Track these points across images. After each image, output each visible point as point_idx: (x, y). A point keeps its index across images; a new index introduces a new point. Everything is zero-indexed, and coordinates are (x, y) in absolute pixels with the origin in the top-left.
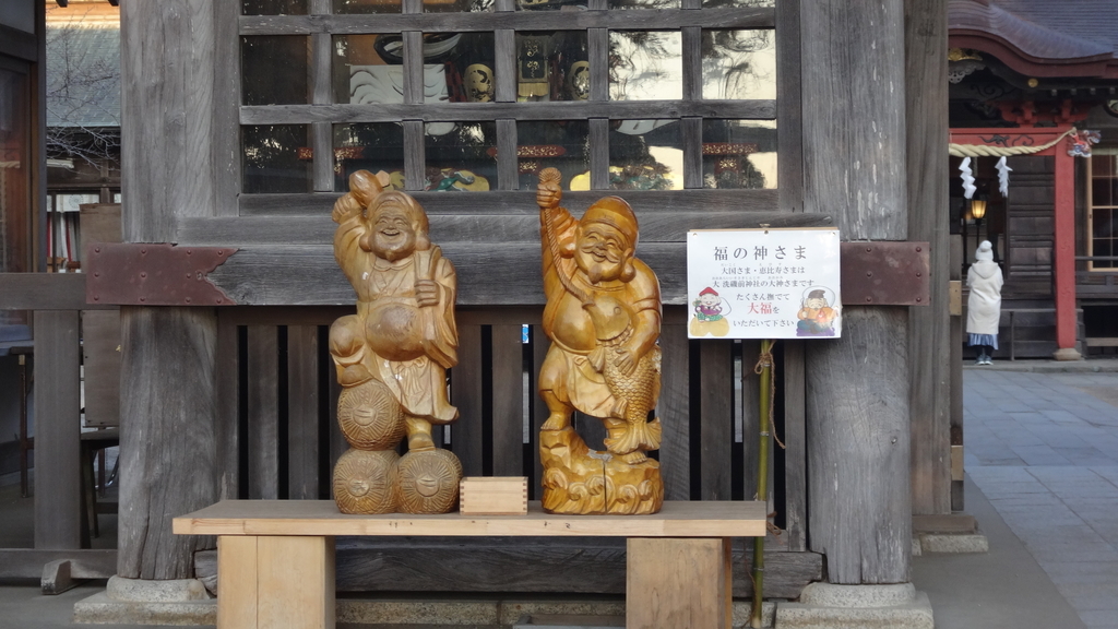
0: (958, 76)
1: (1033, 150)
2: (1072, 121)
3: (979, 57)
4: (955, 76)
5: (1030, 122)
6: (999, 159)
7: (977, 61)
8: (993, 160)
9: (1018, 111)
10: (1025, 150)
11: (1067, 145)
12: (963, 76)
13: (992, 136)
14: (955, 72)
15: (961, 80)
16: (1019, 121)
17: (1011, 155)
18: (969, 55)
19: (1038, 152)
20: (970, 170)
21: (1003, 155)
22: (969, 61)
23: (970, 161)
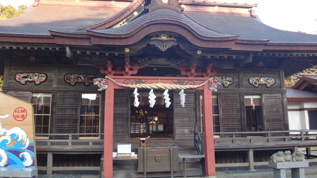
0: (165, 48)
1: (195, 86)
2: (211, 75)
3: (174, 39)
4: (163, 48)
5: (193, 75)
6: (181, 90)
7: (174, 41)
8: (178, 91)
9: (188, 70)
10: (192, 86)
11: (209, 85)
12: (167, 48)
13: (177, 81)
14: (163, 46)
15: (166, 50)
16: (189, 74)
17: (185, 89)
18: (170, 38)
19: (197, 88)
20: (168, 95)
21: (182, 89)
22: (170, 40)
23: (168, 91)
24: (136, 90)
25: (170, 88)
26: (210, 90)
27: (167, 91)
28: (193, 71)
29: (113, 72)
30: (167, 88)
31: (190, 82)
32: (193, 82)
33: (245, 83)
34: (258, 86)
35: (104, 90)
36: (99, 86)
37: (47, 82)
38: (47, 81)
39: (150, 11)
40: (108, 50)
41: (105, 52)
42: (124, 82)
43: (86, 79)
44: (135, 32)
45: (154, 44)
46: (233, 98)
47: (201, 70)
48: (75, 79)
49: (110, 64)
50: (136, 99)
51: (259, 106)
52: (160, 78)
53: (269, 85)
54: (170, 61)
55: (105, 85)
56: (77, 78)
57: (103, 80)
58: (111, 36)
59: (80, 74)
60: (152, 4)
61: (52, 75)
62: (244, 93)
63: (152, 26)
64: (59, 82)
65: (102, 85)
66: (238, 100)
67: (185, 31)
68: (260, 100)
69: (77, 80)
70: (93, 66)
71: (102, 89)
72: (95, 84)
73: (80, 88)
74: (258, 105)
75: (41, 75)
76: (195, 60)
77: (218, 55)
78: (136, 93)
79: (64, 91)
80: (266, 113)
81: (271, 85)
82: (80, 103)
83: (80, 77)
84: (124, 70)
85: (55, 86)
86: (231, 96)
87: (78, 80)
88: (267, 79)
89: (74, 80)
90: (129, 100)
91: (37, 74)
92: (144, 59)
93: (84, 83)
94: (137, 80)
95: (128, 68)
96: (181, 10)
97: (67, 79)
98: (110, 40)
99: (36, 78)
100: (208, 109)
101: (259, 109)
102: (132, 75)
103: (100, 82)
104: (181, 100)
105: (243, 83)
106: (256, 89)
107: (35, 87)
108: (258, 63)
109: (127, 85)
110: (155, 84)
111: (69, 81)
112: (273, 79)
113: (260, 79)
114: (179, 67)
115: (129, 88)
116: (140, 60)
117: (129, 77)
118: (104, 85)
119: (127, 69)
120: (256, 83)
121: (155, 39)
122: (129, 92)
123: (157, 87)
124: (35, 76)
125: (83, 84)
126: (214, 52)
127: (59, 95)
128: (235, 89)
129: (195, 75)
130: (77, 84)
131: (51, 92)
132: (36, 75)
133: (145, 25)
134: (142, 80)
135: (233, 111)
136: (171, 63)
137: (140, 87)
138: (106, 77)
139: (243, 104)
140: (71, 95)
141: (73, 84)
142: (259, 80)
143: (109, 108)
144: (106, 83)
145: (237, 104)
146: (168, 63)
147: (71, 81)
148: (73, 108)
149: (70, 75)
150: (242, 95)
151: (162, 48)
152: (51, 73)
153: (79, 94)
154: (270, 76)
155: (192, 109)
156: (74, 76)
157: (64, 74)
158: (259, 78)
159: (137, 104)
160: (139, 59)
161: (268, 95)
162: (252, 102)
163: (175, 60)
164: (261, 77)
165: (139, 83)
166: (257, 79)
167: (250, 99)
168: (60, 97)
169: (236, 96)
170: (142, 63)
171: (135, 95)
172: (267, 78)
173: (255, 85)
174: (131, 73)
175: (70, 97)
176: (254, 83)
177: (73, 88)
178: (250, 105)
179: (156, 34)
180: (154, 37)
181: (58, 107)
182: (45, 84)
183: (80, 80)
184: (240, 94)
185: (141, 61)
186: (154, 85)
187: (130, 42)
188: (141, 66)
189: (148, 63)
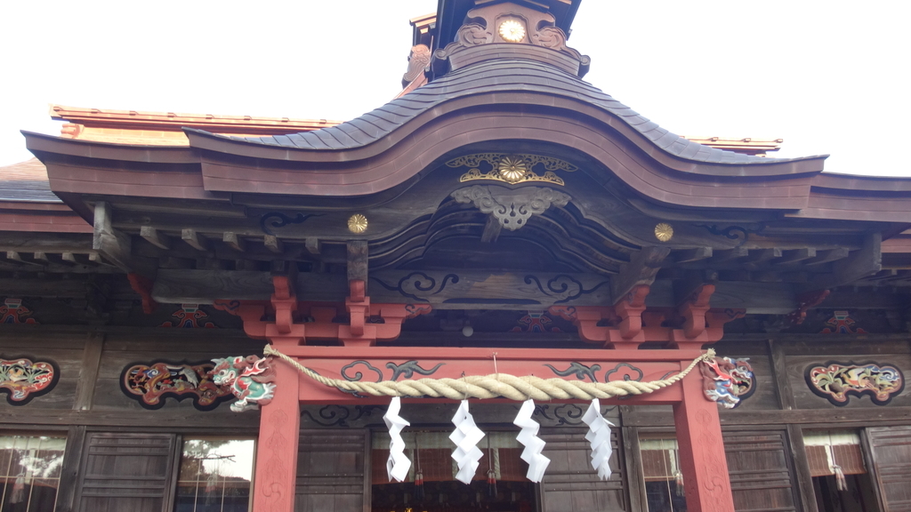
0: (518, 215)
1: (648, 386)
2: (704, 338)
3: (556, 178)
4: (511, 217)
5: (635, 339)
6: (589, 402)
7: (555, 188)
8: (577, 404)
9: (610, 320)
10: (635, 386)
11: (703, 380)
12: (529, 215)
13: (568, 364)
14: (512, 207)
15: (524, 223)
16: (614, 336)
17: (607, 396)
18: (540, 174)
19: (656, 392)
20: (536, 425)
21: (594, 397)
22: (540, 185)
23: (534, 408)
24: (395, 405)
25: (543, 396)
26: (708, 399)
27: (528, 408)
28: (635, 321)
29: (300, 331)
30: (527, 396)
31: (625, 368)
32: (636, 369)
33: (798, 388)
34: (844, 400)
35: (255, 408)
36: (236, 390)
37: (57, 394)
38: (56, 389)
39: (454, 67)
40: (275, 225)
41: (261, 234)
42: (343, 373)
43: (203, 381)
44: (391, 142)
45: (473, 199)
46: (760, 447)
47: (663, 319)
48: (162, 381)
49: (286, 294)
50: (397, 446)
51: (860, 475)
52: (495, 352)
53: (883, 395)
54: (534, 285)
55: (260, 383)
56: (171, 378)
57: (252, 364)
58: (287, 157)
59: (185, 362)
60: (462, 43)
61: (77, 367)
62: (800, 427)
63: (464, 117)
64: (100, 393)
65: (248, 382)
66: (782, 455)
67: (602, 139)
68: (861, 451)
69: (169, 386)
70: (216, 307)
71: (249, 403)
72: (218, 380)
73: (181, 415)
74: (855, 471)
75: (34, 368)
76: (645, 269)
77: (742, 244)
78: (395, 419)
79: (114, 429)
80: (888, 499)
81: (892, 395)
82: (174, 478)
83: (181, 373)
84: (344, 318)
85: (84, 408)
86: (753, 439)
87: (173, 384)
88: (872, 374)
89: (158, 387)
90: (367, 462)
91: (21, 362)
92: (427, 278)
93: (195, 397)
94: (398, 362)
95: (363, 310)
96: (578, 64)
97: (132, 383)
98: (286, 174)
99: (15, 377)
100: (711, 486)
101: (862, 484)
102: (379, 342)
103: (240, 372)
104: (593, 447)
105: (791, 389)
106: (842, 411)
107: (8, 411)
108: (833, 315)
109: (355, 385)
110: (478, 378)
111: (138, 391)
112: (894, 371)
113: (846, 372)
114: (571, 310)
115: (367, 395)
116: (413, 280)
117: (364, 349)
118: (258, 387)
119: (357, 316)
120: (836, 386)
121: (478, 178)
122: (366, 431)
123: (488, 389)
124: (12, 370)
125: (192, 400)
126: (726, 232)
127: (94, 442)
128: (767, 411)
129: (642, 338)
130: (168, 400)
131: (65, 433)
132: (17, 368)
133: (437, 113)
134: (420, 362)
135: (768, 499)
136: (539, 293)
137: (414, 392)
138: (268, 349)
139: (803, 468)
140: (141, 443)
141: (154, 400)
142: (845, 376)
143: (275, 487)
144: (267, 377)
145: (780, 470)
146: (529, 291)
147: (145, 391)
148: (143, 498)
149: (145, 368)
150: (791, 436)
151: (507, 216)
152: (75, 358)
153: (175, 441)
154: (880, 362)
155: (613, 493)
156: (161, 370)
157: (123, 363)
158: (845, 369)
159: (400, 467)
160: (408, 277)
161: (886, 431)
162: (830, 462)
163: (555, 280)
164: (852, 364)
165: (408, 377)
166: (835, 374)
167: (822, 448)
168: (100, 451)
169: (770, 438)
170: (418, 293)
171: (391, 425)
172: (871, 370)
173: (834, 395)
174: (372, 332)
175: (137, 451)
176: (827, 387)
177: (151, 418)
178: (827, 474)
179: (481, 159)
180: (473, 171)
181: (86, 493)
182: (47, 400)
183: (180, 388)
184: (786, 430)
185: (417, 284)
186: (473, 383)
187: (373, 182)
188: (417, 307)
189: (444, 292)
